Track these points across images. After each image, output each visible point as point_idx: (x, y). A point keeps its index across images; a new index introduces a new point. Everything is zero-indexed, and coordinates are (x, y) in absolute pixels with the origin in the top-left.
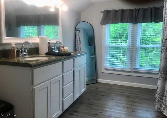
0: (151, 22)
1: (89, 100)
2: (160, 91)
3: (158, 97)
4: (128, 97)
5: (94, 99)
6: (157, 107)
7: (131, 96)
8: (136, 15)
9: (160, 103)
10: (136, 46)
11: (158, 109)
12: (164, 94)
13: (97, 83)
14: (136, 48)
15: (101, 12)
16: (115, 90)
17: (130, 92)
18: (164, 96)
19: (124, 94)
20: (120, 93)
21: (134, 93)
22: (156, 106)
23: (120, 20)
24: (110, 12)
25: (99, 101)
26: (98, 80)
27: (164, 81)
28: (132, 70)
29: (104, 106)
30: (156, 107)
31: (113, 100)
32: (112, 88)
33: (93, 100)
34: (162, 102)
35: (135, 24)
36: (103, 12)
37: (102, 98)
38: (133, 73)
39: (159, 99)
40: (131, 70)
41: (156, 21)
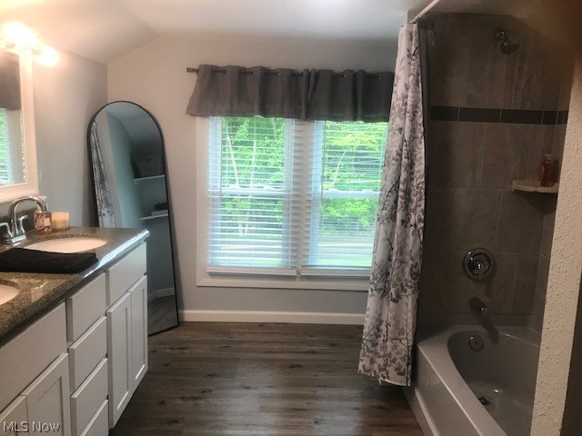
0: (355, 119)
1: (163, 403)
2: (371, 324)
3: (367, 340)
4: (292, 367)
5: (182, 398)
6: (364, 366)
7: (300, 364)
8: (309, 94)
9: (370, 355)
10: (310, 195)
11: (365, 370)
12: (379, 330)
13: (179, 323)
14: (310, 201)
15: (189, 70)
16: (247, 346)
17: (294, 347)
18: (379, 336)
19: (279, 356)
20: (265, 356)
21: (309, 348)
22: (361, 364)
23: (256, 107)
24: (221, 71)
25: (200, 402)
26: (183, 314)
27: (381, 298)
28: (298, 273)
29: (220, 418)
30: (360, 368)
31: (248, 388)
32: (237, 338)
33: (179, 401)
34: (376, 353)
35: (305, 123)
36: (197, 71)
37: (211, 387)
38: (302, 280)
39: (369, 345)
40: (293, 273)
41: (367, 116)
